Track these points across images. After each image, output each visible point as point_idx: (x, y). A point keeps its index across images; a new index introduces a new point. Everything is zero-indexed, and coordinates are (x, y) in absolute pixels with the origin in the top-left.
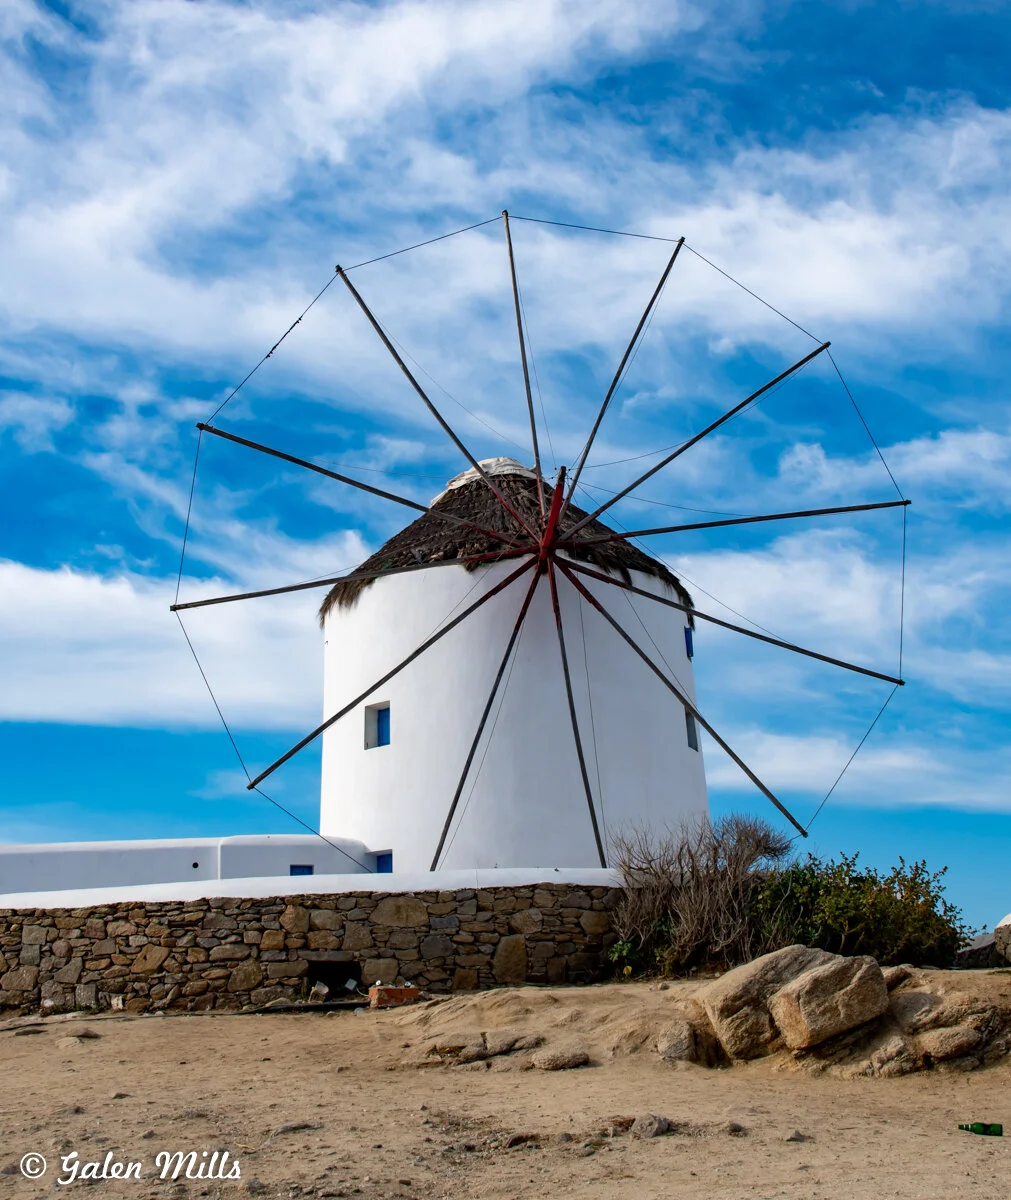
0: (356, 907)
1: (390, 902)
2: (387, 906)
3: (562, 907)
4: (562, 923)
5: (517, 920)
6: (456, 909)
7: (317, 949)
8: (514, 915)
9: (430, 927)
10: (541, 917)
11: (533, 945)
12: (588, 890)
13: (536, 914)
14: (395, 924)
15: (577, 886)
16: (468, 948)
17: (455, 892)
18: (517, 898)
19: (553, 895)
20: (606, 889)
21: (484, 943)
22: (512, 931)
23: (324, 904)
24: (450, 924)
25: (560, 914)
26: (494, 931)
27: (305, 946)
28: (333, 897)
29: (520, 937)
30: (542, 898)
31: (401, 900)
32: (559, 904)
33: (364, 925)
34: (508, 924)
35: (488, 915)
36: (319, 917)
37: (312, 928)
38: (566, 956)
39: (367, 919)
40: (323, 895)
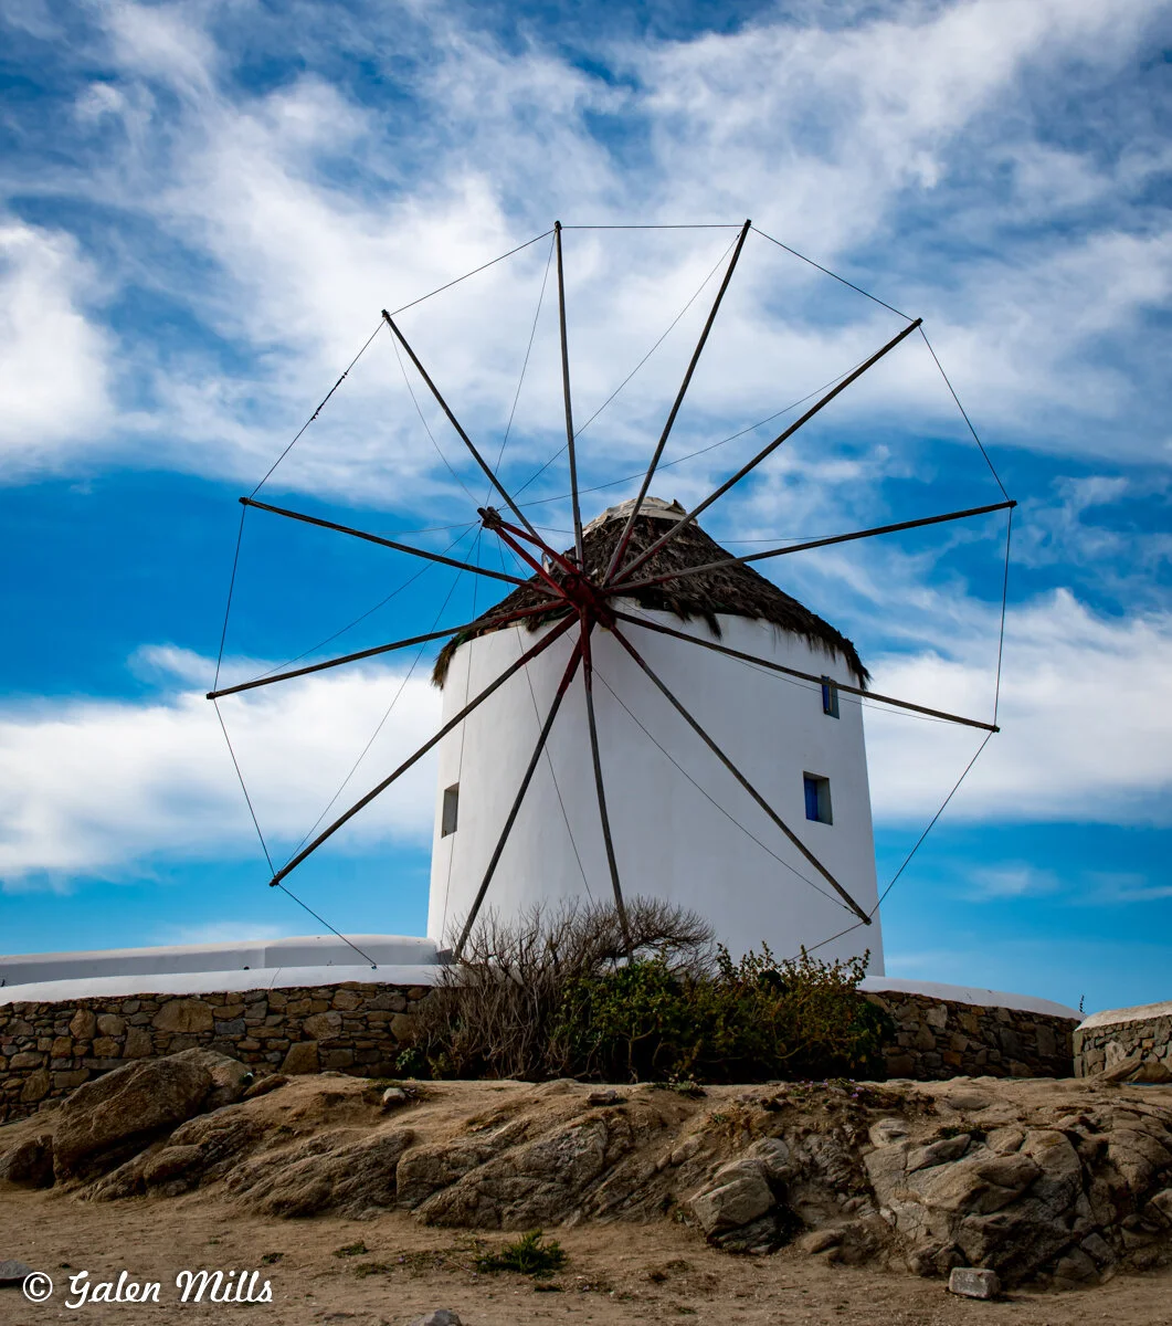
0: (139, 1011)
1: (174, 1005)
2: (170, 1010)
3: (368, 1009)
4: (367, 1028)
5: (311, 1024)
6: (243, 1013)
7: (99, 1057)
8: (308, 1020)
9: (214, 1032)
10: (339, 1021)
11: (326, 1053)
12: (404, 989)
13: (333, 1017)
14: (178, 1029)
15: (391, 986)
16: (253, 1056)
17: (244, 993)
18: (313, 999)
19: (359, 996)
20: (427, 989)
21: (272, 1051)
22: (306, 1036)
23: (110, 1008)
24: (236, 1028)
25: (365, 1017)
26: (284, 1037)
27: (90, 1054)
28: (119, 1000)
29: (313, 1044)
30: (344, 1000)
31: (186, 1004)
32: (364, 1006)
33: (146, 1030)
34: (301, 1029)
35: (278, 1018)
36: (107, 1022)
37: (98, 1033)
38: (369, 1066)
39: (150, 1024)
40: (111, 999)
